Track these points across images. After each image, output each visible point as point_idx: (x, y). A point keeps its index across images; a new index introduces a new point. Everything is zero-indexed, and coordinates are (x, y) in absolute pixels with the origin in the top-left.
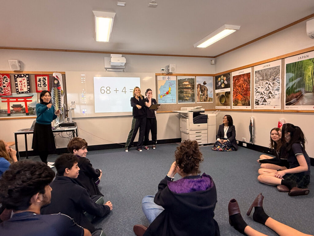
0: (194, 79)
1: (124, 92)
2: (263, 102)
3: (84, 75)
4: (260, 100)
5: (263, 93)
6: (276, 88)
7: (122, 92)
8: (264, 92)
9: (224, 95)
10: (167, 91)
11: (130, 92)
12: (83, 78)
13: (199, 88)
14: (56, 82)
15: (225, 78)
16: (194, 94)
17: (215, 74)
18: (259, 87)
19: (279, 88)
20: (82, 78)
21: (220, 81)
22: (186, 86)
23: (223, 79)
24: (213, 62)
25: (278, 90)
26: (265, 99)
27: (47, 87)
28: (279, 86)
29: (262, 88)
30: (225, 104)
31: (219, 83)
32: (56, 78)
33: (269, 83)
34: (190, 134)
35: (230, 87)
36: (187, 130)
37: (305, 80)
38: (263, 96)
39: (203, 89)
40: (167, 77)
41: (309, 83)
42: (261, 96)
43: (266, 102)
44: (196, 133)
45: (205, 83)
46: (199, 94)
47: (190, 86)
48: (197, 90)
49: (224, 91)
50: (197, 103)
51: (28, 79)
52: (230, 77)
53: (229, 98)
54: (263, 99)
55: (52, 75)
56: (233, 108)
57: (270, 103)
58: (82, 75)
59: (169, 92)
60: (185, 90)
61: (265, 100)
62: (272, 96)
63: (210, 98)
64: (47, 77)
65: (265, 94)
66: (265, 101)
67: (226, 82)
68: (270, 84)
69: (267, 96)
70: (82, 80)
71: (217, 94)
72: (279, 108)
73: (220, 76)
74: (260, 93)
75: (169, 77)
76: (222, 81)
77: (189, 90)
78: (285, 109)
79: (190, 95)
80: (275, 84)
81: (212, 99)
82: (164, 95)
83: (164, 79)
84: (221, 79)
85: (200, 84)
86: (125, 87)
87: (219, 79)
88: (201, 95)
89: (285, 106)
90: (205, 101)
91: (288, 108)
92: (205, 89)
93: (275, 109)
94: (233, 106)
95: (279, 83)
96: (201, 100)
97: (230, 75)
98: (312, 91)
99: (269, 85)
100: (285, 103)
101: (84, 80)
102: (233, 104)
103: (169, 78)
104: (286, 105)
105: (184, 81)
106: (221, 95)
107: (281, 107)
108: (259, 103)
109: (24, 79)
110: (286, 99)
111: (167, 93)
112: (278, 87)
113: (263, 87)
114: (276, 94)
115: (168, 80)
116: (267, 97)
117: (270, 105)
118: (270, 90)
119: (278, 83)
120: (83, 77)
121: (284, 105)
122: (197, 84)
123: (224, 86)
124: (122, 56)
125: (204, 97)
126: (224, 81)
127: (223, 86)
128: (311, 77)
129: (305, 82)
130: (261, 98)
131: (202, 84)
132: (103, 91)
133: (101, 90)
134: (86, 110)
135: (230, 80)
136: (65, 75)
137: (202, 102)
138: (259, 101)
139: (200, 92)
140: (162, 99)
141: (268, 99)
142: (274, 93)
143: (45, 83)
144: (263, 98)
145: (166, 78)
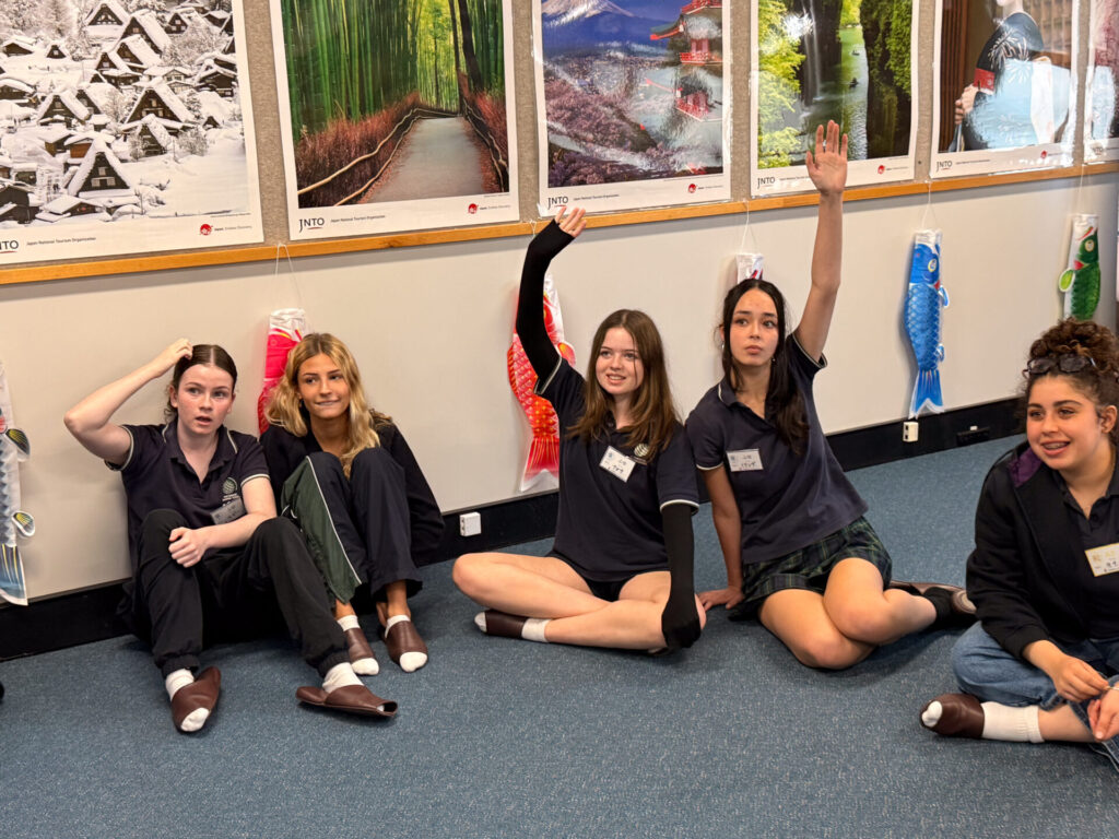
2: (87, 186)
4: (49, 168)
5: (80, 110)
6: (206, 63)
8: (82, 96)
18: (22, 40)
19: (231, 66)
25: (222, 83)
26: (101, 160)
28: (231, 49)
29: (55, 53)
33: (126, 18)
37: (414, 32)
38: (79, 134)
41: (437, 57)
42: (57, 131)
43: (121, 184)
54: (88, 162)
57: (162, 195)
61: (111, 171)
62: (174, 133)
65: (97, 120)
66: (104, 176)
68: (134, 27)
69: (126, 134)
72: (253, 233)
74: (35, 104)
78: (296, 234)
80: (188, 34)
89: (296, 213)
91: (320, 222)
93: (212, 240)
95: (229, 29)
98: (455, 107)
99: (127, 33)
100: (293, 193)
104: (305, 201)
107: (265, 224)
108: (33, 200)
110: (298, 163)
112: (217, 61)
113: (62, 43)
114: (212, 122)
116: (124, 148)
117: (160, 210)
118: (144, 83)
119: (216, 30)
121: (285, 206)
128: (446, 10)
129: (414, 44)
130: (56, 147)
138: (29, 178)
141: (136, 157)
142: (192, 106)
144: (80, 149)
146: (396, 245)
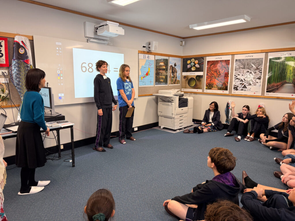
0: (168, 59)
2: (243, 88)
3: (60, 44)
4: (240, 86)
5: (244, 80)
6: (258, 76)
8: (244, 79)
9: (195, 78)
10: (147, 72)
11: (114, 71)
12: (59, 49)
13: (171, 70)
14: (22, 51)
15: (197, 62)
16: (167, 76)
17: (182, 55)
18: (240, 74)
19: (261, 77)
20: (57, 48)
21: (190, 64)
22: (162, 67)
23: (194, 63)
24: (184, 42)
25: (259, 78)
26: (245, 85)
27: (4, 57)
28: (261, 75)
29: (242, 75)
30: (196, 87)
31: (189, 66)
32: (21, 44)
33: (250, 72)
34: (175, 118)
35: (203, 71)
36: (172, 114)
37: (287, 73)
38: (243, 83)
39: (174, 71)
40: (147, 55)
41: (290, 76)
42: (241, 82)
43: (246, 88)
44: (180, 117)
45: (175, 65)
46: (171, 76)
47: (164, 68)
48: (169, 72)
49: (194, 75)
50: (169, 85)
52: (203, 62)
53: (201, 82)
54: (243, 85)
55: (14, 38)
56: (205, 92)
57: (250, 89)
58: (57, 43)
59: (149, 72)
60: (161, 71)
61: (245, 86)
62: (253, 83)
63: (178, 80)
64: (4, 41)
65: (245, 81)
66: (245, 87)
67: (197, 66)
68: (251, 73)
69: (248, 83)
70: (57, 51)
71: (185, 77)
72: (259, 94)
73: (190, 59)
74: (240, 80)
75: (149, 55)
76: (193, 64)
77: (164, 72)
78: (265, 95)
79: (164, 77)
80: (256, 74)
81: (179, 81)
82: (144, 77)
83: (145, 57)
84: (191, 62)
85: (171, 66)
87: (189, 62)
88: (172, 77)
89: (266, 93)
90: (174, 83)
91: (269, 94)
92: (175, 71)
93: (255, 94)
94: (205, 90)
95: (261, 73)
96: (172, 83)
97: (203, 59)
98: (292, 82)
99: (250, 73)
100: (266, 90)
101: (60, 52)
102: (205, 87)
103: (148, 57)
104: (267, 92)
105: (161, 61)
106: (190, 78)
107: (262, 93)
108: (238, 88)
110: (267, 87)
111: (147, 74)
112: (259, 76)
113: (243, 74)
114: (257, 82)
115: (147, 59)
116: (247, 84)
117: (250, 91)
118: (251, 78)
119: (260, 73)
120: (59, 46)
121: (264, 92)
122: (170, 65)
123: (195, 70)
124: (119, 26)
125: (174, 79)
126: (195, 64)
127: (193, 69)
128: (292, 71)
129: (286, 75)
130: (241, 84)
131: (173, 66)
132: (84, 69)
133: (82, 67)
134: (63, 95)
135: (203, 64)
136: (33, 40)
137: (172, 84)
138: (238, 86)
139: (172, 74)
140: (142, 81)
141: (248, 85)
142: (255, 81)
144: (243, 84)
145: (146, 57)
146: (278, 98)
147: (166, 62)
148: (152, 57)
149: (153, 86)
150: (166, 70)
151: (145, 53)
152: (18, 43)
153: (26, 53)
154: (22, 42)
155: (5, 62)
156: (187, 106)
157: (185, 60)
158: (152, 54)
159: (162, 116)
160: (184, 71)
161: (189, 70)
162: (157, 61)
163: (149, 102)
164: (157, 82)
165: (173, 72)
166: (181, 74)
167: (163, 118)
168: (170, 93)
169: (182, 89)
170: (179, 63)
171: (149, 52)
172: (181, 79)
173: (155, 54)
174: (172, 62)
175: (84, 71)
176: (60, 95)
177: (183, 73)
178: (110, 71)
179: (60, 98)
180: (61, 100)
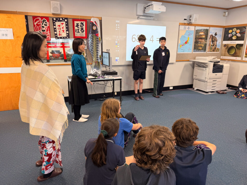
0: (208, 29)
1: (152, 41)
3: (118, 21)
7: (150, 40)
9: (235, 47)
10: (186, 41)
11: (157, 40)
12: (118, 25)
13: (211, 39)
14: (94, 28)
15: (238, 31)
16: (206, 44)
17: (225, 25)
20: (117, 25)
21: (231, 33)
22: (201, 36)
23: (236, 32)
24: (227, 13)
27: (84, 32)
30: (235, 55)
31: (230, 35)
32: (94, 23)
34: (208, 82)
35: (243, 40)
36: (206, 78)
39: (214, 39)
40: (187, 27)
44: (213, 81)
45: (216, 34)
46: (210, 44)
47: (204, 37)
48: (209, 41)
49: (235, 43)
50: (208, 53)
51: (66, 23)
52: (245, 31)
53: (241, 50)
55: (90, 20)
56: (244, 60)
58: (117, 21)
59: (188, 41)
60: (200, 40)
63: (218, 49)
64: (85, 22)
67: (239, 35)
70: (116, 27)
71: (225, 45)
73: (232, 29)
75: (190, 26)
76: (234, 33)
77: (203, 41)
79: (203, 45)
81: (219, 49)
82: (183, 45)
83: (185, 28)
84: (233, 31)
85: (212, 35)
86: (153, 36)
87: (230, 31)
88: (212, 45)
90: (213, 51)
92: (215, 40)
94: (244, 58)
96: (211, 50)
97: (246, 28)
101: (118, 27)
102: (244, 55)
103: (189, 28)
105: (201, 31)
106: (230, 46)
109: (63, 23)
111: (186, 43)
115: (188, 29)
120: (118, 23)
122: (210, 35)
123: (235, 39)
124: (162, 5)
125: (213, 47)
126: (237, 33)
127: (234, 38)
131: (214, 35)
132: (134, 40)
133: (132, 38)
134: (118, 58)
135: (245, 33)
136: (101, 20)
137: (211, 52)
139: (211, 43)
140: (181, 48)
143: (82, 29)
145: (187, 28)
147: (207, 32)
148: (192, 28)
149: (191, 53)
150: (206, 38)
151: (185, 24)
152: (93, 23)
153: (97, 29)
154: (95, 22)
155: (85, 35)
156: (222, 72)
157: (227, 30)
158: (192, 25)
159: (196, 79)
160: (225, 39)
161: (231, 39)
162: (197, 32)
163: (185, 66)
164: (195, 50)
165: (213, 41)
166: (222, 42)
167: (197, 81)
168: (206, 59)
169: (221, 56)
170: (220, 32)
171: (190, 24)
172: (221, 47)
173: (195, 25)
174: (212, 31)
175: (134, 41)
176: (116, 58)
177: (223, 41)
178: (153, 40)
179: (117, 60)
180: (117, 62)
